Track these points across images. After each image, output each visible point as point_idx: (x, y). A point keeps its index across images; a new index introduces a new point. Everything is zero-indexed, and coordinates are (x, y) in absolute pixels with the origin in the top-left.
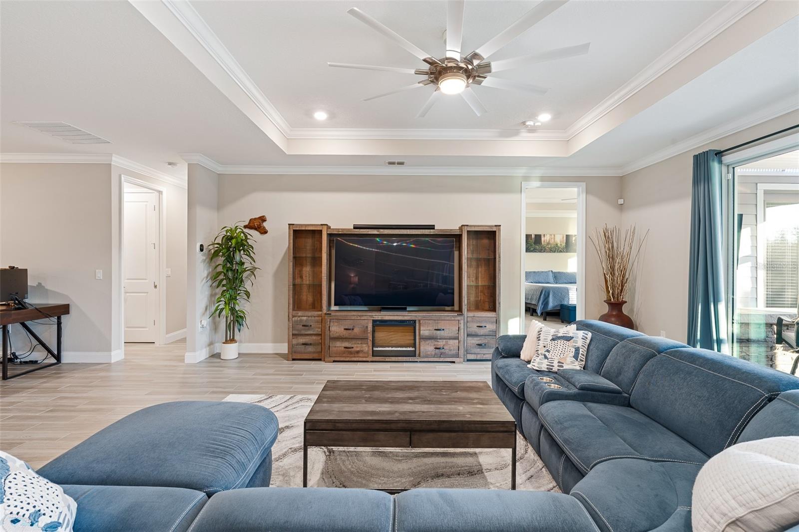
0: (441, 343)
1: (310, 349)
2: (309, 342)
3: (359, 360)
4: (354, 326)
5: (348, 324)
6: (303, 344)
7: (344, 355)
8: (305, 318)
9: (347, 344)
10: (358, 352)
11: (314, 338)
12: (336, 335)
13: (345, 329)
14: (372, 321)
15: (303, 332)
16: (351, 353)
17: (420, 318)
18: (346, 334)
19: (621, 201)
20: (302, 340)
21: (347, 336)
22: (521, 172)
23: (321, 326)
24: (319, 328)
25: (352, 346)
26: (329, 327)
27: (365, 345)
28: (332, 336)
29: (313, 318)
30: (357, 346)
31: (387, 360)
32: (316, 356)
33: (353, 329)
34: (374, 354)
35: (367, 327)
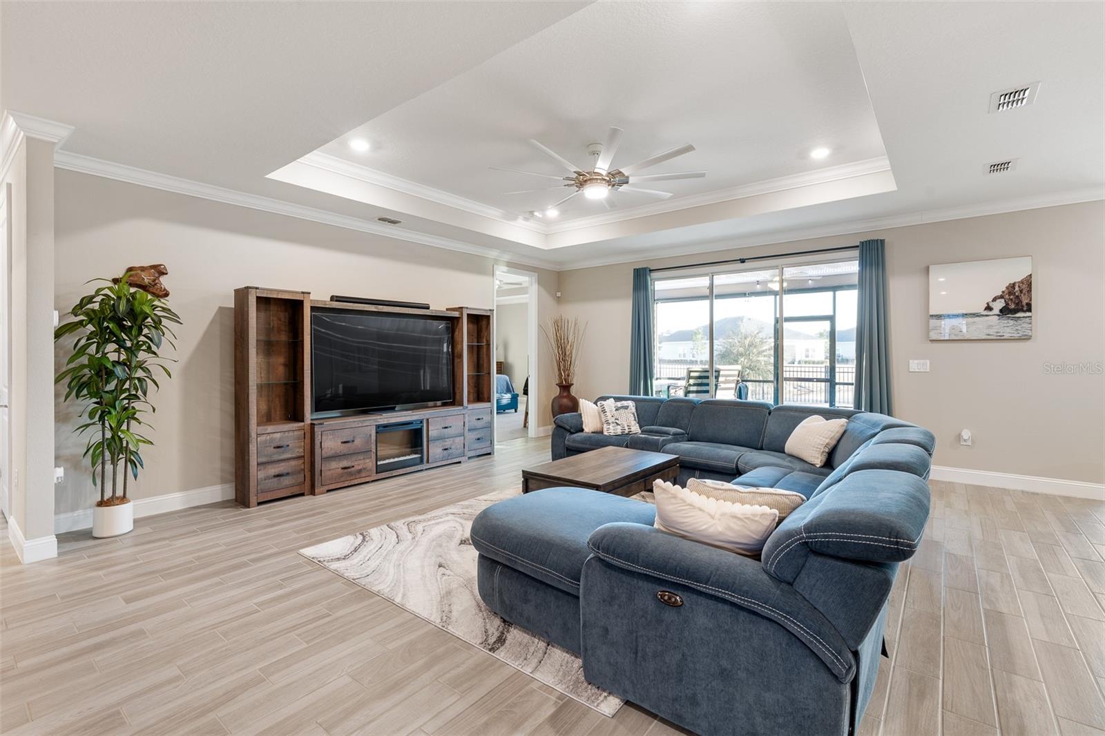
0: (448, 443)
1: (287, 481)
2: (286, 471)
3: (362, 482)
4: (354, 437)
5: (346, 436)
6: (275, 476)
7: (342, 479)
8: (278, 435)
9: (345, 463)
10: (360, 471)
11: (293, 463)
12: (330, 453)
13: (342, 443)
14: (375, 427)
15: (276, 457)
16: (351, 474)
17: (427, 417)
18: (344, 449)
19: (559, 294)
20: (273, 470)
21: (345, 451)
22: (493, 254)
23: (303, 444)
24: (300, 447)
25: (353, 464)
26: (321, 443)
27: (368, 461)
28: (325, 455)
29: (291, 434)
30: (358, 463)
31: (394, 475)
32: (296, 490)
33: (353, 441)
34: (379, 469)
35: (370, 435)
